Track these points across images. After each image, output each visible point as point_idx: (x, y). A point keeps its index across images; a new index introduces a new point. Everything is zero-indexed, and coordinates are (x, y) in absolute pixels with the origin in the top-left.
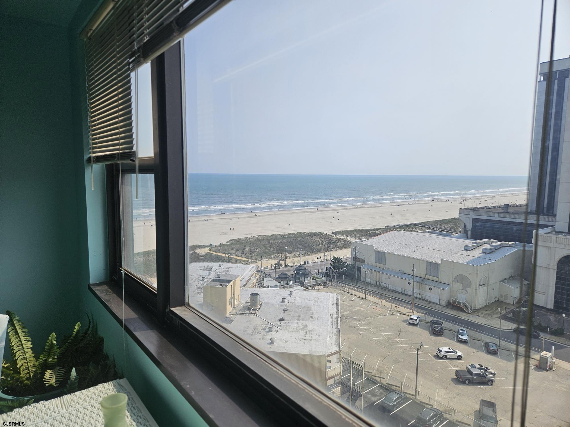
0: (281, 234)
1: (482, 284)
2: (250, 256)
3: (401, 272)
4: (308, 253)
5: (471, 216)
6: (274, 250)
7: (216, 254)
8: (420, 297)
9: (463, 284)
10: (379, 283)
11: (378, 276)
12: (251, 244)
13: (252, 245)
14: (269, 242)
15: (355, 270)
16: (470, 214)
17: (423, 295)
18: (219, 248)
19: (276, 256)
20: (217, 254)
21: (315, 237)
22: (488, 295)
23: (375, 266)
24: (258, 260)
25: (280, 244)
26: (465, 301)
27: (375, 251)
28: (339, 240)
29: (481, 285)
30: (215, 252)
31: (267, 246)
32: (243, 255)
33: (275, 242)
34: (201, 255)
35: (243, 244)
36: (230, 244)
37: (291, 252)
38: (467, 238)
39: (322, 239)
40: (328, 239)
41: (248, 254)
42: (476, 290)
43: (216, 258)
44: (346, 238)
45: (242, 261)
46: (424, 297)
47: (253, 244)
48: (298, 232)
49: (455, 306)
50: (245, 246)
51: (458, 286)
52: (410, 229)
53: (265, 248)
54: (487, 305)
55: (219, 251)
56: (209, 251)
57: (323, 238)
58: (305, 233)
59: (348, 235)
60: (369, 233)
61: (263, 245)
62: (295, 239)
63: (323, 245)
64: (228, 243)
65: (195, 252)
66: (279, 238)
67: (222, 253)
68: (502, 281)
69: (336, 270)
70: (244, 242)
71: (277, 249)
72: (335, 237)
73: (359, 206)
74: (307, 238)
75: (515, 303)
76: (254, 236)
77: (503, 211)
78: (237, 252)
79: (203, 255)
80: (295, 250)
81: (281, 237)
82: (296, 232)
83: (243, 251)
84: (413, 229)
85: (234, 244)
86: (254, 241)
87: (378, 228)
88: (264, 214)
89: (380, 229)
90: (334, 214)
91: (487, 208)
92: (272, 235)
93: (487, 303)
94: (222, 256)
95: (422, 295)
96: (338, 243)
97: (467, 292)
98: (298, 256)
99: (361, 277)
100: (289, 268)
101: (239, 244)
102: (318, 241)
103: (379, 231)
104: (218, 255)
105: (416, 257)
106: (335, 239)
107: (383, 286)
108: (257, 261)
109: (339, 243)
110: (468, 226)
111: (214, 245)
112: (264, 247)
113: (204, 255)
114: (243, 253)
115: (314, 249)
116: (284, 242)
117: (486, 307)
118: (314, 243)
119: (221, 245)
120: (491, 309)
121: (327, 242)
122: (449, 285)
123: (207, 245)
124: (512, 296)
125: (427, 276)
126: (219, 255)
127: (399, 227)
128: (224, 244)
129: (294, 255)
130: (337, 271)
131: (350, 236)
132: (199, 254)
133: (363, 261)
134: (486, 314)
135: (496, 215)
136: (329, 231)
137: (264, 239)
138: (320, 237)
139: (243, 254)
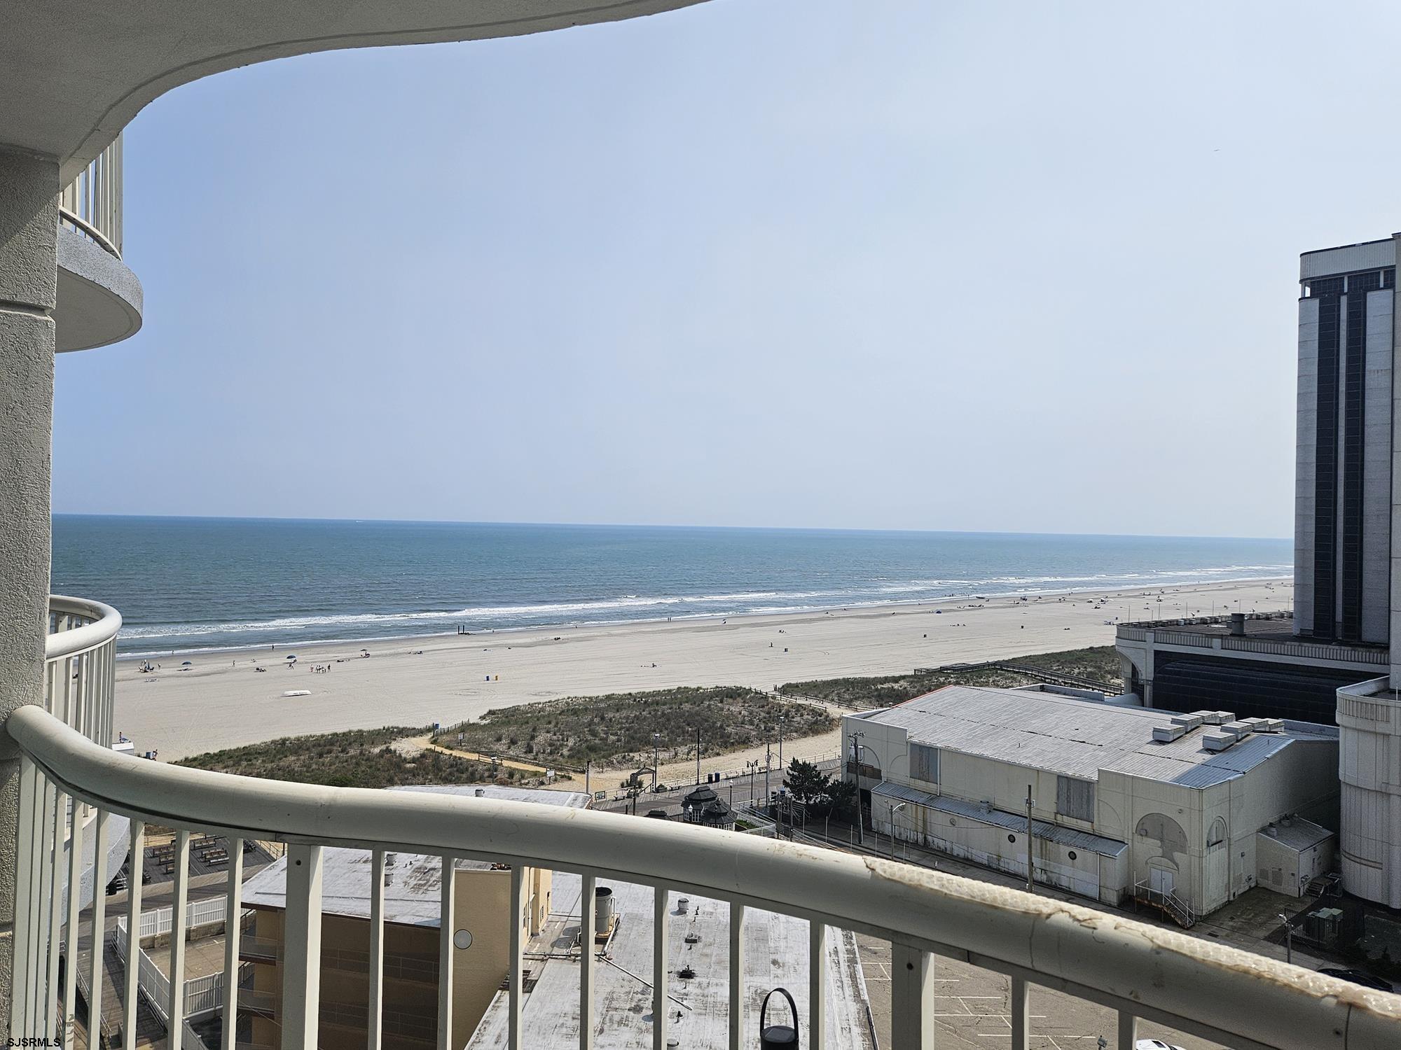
0: (634, 692)
1: (1214, 840)
2: (550, 758)
3: (986, 805)
4: (715, 750)
5: (1151, 645)
6: (619, 740)
7: (451, 754)
8: (1044, 878)
9: (1162, 840)
10: (925, 838)
11: (920, 816)
12: (550, 723)
13: (555, 726)
14: (603, 718)
15: (856, 799)
16: (1147, 640)
17: (1052, 872)
18: (460, 736)
19: (624, 757)
20: (455, 753)
21: (730, 701)
22: (1232, 872)
23: (909, 789)
24: (574, 771)
25: (633, 722)
26: (1174, 892)
27: (909, 744)
28: (798, 710)
29: (1212, 845)
30: (448, 747)
31: (598, 728)
32: (530, 756)
33: (620, 718)
34: (408, 757)
35: (527, 723)
36: (492, 723)
37: (666, 747)
38: (1141, 704)
39: (750, 706)
40: (766, 708)
41: (544, 752)
42: (1201, 857)
43: (452, 766)
44: (814, 703)
45: (526, 775)
46: (1054, 880)
47: (557, 723)
48: (679, 688)
49: (1144, 906)
50: (534, 730)
51: (1148, 848)
52: (982, 677)
53: (593, 735)
54: (1229, 902)
55: (459, 745)
56: (432, 747)
57: (751, 704)
58: (700, 688)
59: (820, 696)
60: (877, 690)
61: (587, 728)
62: (674, 706)
63: (752, 724)
64: (484, 722)
65: (388, 750)
66: (629, 704)
67: (467, 751)
68: (1263, 830)
69: (800, 799)
70: (531, 717)
71: (625, 736)
72: (784, 700)
73: (836, 614)
74: (709, 705)
75: (1302, 894)
76: (556, 699)
77: (1229, 632)
78: (512, 747)
79: (414, 758)
80: (676, 740)
81: (635, 700)
82: (676, 687)
83: (528, 744)
84: (991, 680)
85: (503, 723)
86: (560, 714)
87: (897, 674)
88: (581, 635)
89: (903, 677)
90: (770, 635)
91: (1185, 624)
92: (609, 697)
93: (1229, 896)
94: (468, 760)
95: (1050, 874)
96: (793, 718)
97: (1177, 866)
98: (685, 756)
99: (873, 821)
100: (666, 795)
101: (516, 722)
102: (740, 713)
103: (902, 682)
104: (456, 757)
105: (1024, 762)
106: (786, 707)
107: (935, 847)
108: (572, 775)
109: (798, 719)
110: (1143, 672)
111: (446, 727)
112: (589, 731)
113: (416, 757)
114: (529, 750)
115: (729, 737)
116: (645, 717)
117: (1230, 907)
118: (727, 718)
119: (465, 728)
120: (1243, 913)
121: (763, 714)
122: (1124, 842)
123: (422, 728)
124: (1293, 874)
125: (1059, 817)
126: (460, 758)
127: (952, 674)
128: (473, 724)
129: (676, 754)
130: (804, 801)
131: (826, 697)
132: (403, 755)
133: (876, 774)
134: (1233, 929)
135: (1217, 642)
136: (765, 683)
137: (586, 709)
138: (744, 702)
139: (530, 752)
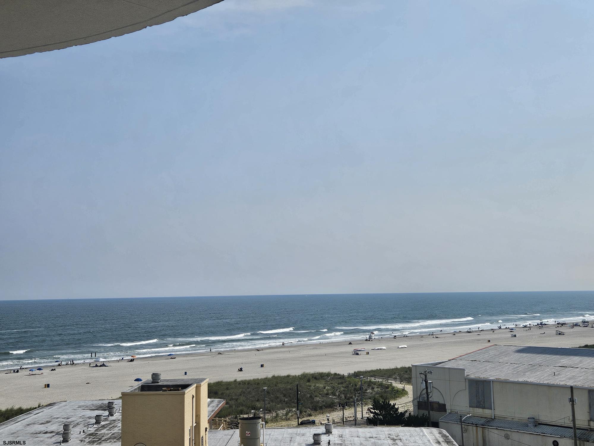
3: (533, 421)
11: (480, 437)
27: (467, 380)
44: (381, 381)
57: (332, 382)
59: (386, 377)
63: (335, 395)
102: (325, 388)
115: (317, 404)
118: (315, 392)
133: (442, 407)
136: (341, 371)
138: (327, 381)
